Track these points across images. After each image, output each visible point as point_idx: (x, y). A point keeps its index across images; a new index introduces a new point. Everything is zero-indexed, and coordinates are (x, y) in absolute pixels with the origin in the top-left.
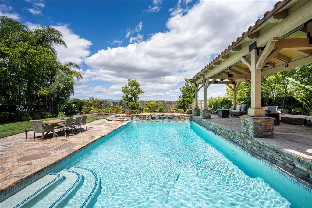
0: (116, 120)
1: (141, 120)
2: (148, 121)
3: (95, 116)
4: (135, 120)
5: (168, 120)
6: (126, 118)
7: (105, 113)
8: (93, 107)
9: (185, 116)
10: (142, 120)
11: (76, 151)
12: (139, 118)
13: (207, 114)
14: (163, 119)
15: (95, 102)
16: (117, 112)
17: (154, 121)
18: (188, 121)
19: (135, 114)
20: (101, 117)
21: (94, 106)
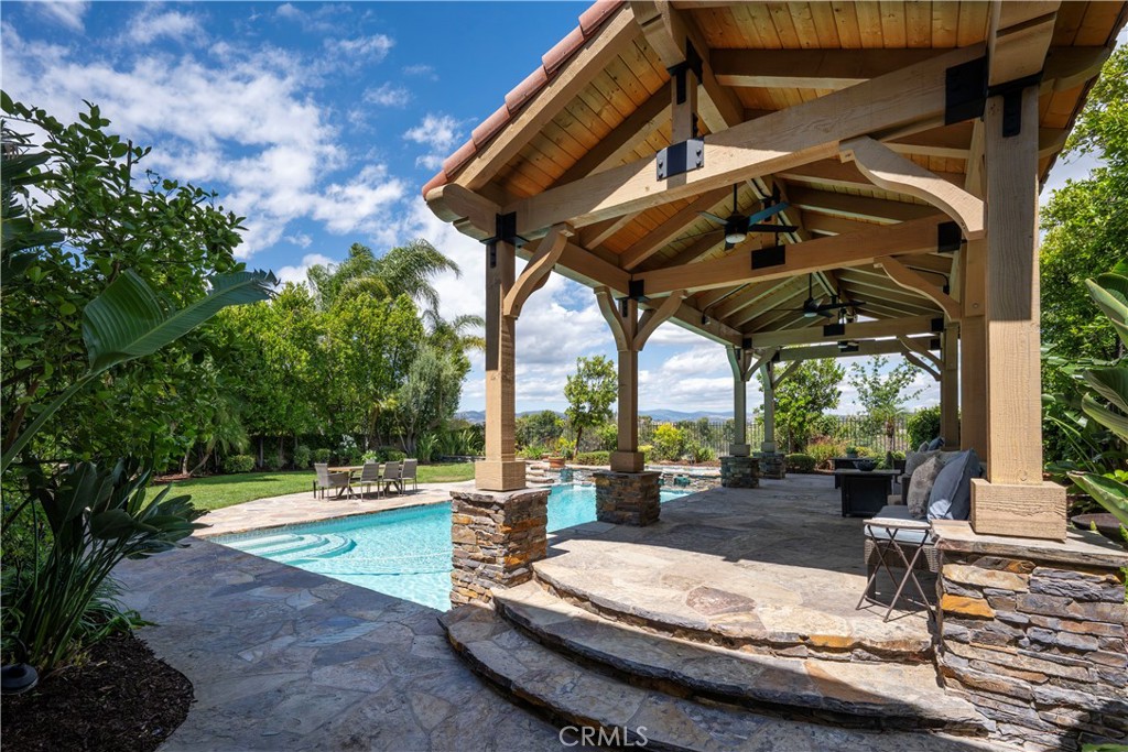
4: (577, 482)
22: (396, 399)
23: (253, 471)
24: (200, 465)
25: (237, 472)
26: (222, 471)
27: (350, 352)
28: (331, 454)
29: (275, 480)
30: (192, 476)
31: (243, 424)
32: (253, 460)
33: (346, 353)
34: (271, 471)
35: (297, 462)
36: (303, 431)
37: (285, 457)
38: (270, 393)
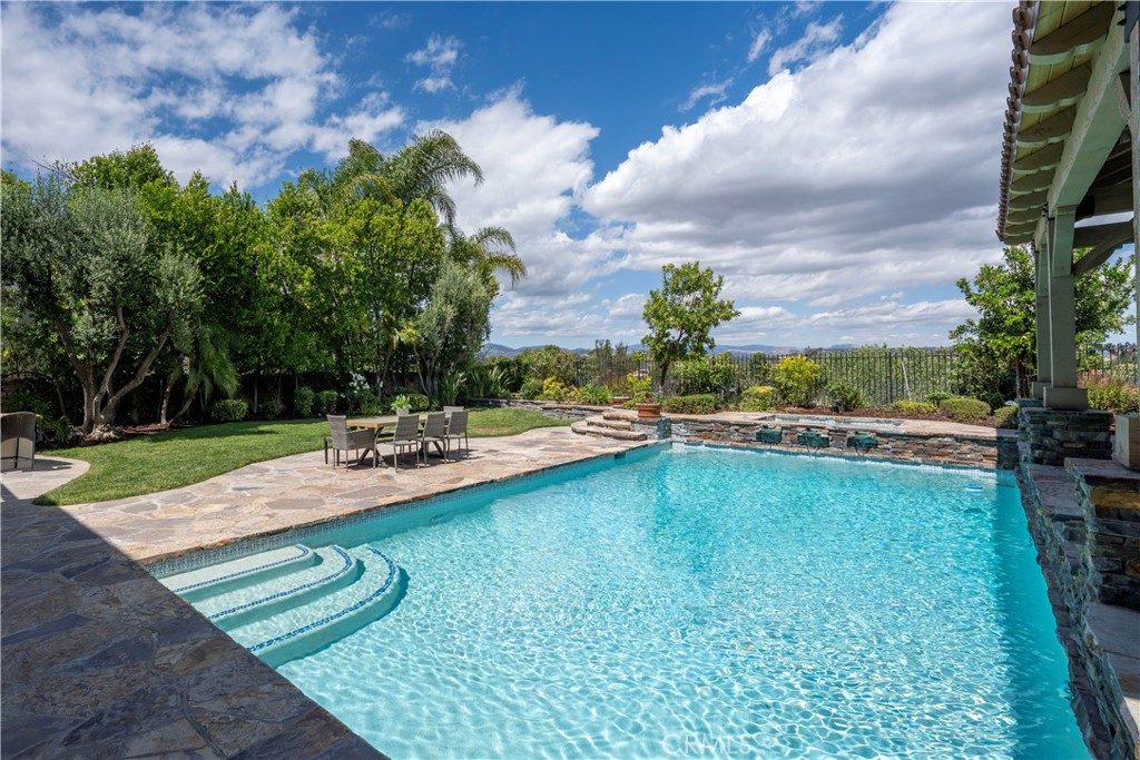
0: (598, 433)
1: (705, 442)
2: (739, 448)
3: (545, 414)
4: (679, 439)
5: (847, 454)
6: (637, 426)
7: (583, 404)
8: (550, 380)
9: (960, 439)
10: (712, 442)
11: (375, 508)
12: (700, 431)
13: (1073, 435)
14: (820, 446)
15: (559, 362)
16: (620, 402)
17: (771, 451)
18: (987, 470)
19: (692, 412)
20: (565, 418)
21: (554, 377)
22: (416, 328)
23: (246, 419)
24: (181, 412)
25: (226, 421)
26: (208, 421)
27: (362, 269)
28: (339, 397)
29: (271, 432)
30: (171, 427)
31: (233, 361)
32: (245, 405)
33: (356, 270)
34: (267, 420)
35: (298, 408)
36: (302, 368)
37: (283, 402)
38: (265, 321)
